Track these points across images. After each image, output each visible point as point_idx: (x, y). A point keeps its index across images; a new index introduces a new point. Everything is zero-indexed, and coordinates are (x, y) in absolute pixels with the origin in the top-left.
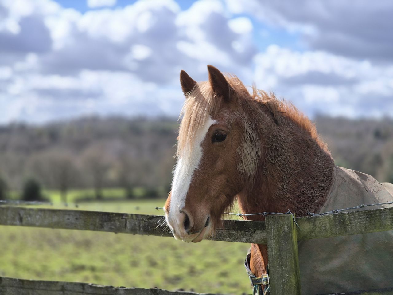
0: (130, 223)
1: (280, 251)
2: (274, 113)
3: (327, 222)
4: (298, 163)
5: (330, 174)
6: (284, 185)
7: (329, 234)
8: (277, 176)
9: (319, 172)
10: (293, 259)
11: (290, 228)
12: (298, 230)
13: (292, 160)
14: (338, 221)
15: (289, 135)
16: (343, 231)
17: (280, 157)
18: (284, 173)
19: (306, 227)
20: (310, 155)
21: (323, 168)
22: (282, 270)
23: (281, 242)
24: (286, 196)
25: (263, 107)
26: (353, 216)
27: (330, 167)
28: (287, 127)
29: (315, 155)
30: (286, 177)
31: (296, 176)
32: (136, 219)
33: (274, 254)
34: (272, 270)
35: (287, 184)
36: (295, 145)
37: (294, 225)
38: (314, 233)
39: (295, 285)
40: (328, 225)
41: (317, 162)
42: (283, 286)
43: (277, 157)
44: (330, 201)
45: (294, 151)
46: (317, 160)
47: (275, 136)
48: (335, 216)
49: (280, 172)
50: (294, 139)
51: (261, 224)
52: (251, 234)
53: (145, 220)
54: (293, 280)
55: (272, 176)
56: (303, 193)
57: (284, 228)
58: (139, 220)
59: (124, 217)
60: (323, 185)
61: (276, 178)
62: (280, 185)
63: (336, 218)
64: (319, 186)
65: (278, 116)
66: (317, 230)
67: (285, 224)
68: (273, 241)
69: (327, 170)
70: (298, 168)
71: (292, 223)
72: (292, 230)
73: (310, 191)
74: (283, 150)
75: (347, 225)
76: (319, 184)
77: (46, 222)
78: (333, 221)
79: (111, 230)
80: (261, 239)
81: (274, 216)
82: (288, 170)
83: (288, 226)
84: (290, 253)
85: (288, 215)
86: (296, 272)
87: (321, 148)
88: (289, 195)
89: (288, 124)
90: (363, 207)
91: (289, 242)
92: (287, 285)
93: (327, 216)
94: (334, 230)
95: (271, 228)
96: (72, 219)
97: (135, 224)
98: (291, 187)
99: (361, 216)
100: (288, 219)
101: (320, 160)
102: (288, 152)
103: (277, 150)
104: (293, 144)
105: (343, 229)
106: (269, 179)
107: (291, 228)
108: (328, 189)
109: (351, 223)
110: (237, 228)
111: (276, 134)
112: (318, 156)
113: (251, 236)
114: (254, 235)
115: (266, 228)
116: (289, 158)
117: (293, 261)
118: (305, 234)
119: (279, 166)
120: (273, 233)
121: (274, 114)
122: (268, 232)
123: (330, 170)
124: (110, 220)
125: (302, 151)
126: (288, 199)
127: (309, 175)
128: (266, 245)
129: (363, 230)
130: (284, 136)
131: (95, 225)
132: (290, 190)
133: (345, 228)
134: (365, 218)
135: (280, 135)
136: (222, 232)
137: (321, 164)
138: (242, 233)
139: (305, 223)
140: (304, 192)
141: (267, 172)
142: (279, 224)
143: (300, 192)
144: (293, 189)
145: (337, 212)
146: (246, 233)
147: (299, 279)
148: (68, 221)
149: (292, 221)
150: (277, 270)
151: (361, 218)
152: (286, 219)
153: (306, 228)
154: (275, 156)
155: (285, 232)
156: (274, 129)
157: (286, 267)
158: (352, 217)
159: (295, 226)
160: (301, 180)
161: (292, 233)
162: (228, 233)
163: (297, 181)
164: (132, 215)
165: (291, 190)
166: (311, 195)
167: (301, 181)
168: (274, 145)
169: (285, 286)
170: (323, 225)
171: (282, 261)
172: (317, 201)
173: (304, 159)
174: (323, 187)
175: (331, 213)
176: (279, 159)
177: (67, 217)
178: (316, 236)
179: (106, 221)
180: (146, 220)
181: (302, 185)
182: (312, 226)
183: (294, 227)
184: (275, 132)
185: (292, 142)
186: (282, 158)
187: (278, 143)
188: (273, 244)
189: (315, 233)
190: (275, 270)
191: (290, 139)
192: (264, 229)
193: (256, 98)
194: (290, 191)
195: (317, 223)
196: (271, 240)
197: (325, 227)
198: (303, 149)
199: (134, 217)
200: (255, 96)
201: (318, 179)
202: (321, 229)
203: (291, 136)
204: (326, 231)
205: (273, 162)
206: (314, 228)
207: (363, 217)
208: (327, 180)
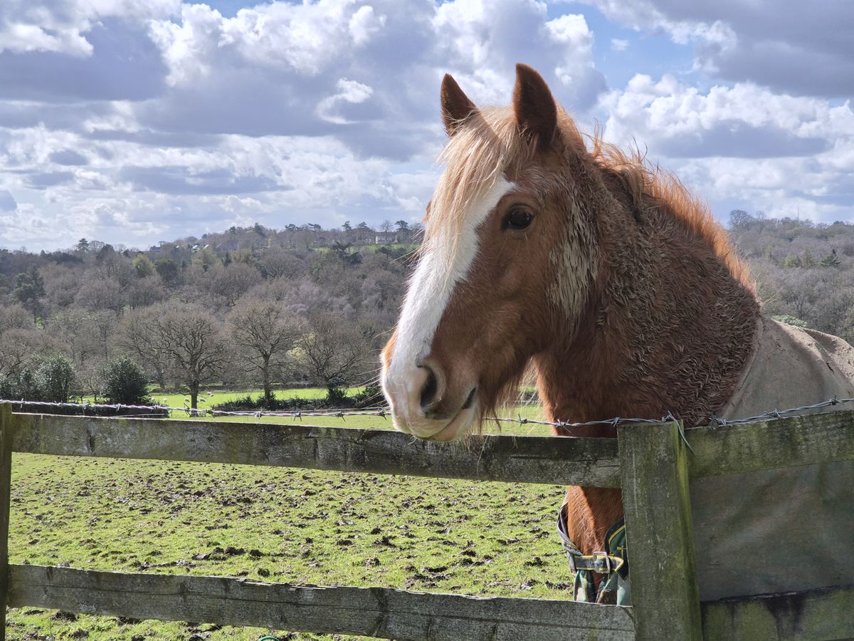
0: (325, 447)
1: (650, 501)
2: (635, 196)
3: (754, 437)
4: (674, 308)
5: (747, 336)
6: (639, 355)
7: (758, 464)
8: (626, 333)
9: (722, 330)
10: (679, 519)
11: (671, 451)
12: (691, 456)
13: (660, 302)
14: (777, 434)
15: (661, 247)
16: (789, 457)
17: (636, 292)
18: (640, 329)
19: (708, 449)
20: (704, 294)
21: (732, 322)
22: (656, 542)
23: (653, 481)
24: (643, 379)
25: (612, 181)
26: (810, 425)
27: (748, 320)
28: (659, 227)
29: (717, 294)
30: (646, 338)
31: (667, 336)
32: (338, 439)
33: (638, 509)
34: (633, 542)
35: (647, 352)
36: (671, 269)
37: (680, 445)
38: (724, 462)
39: (683, 576)
40: (755, 444)
41: (720, 308)
42: (659, 577)
43: (629, 290)
44: (746, 392)
45: (667, 283)
46: (718, 304)
47: (628, 246)
48: (770, 423)
49: (633, 325)
50: (672, 256)
51: (609, 444)
52: (588, 465)
53: (356, 439)
54: (680, 565)
55: (616, 331)
56: (683, 376)
57: (658, 452)
58: (344, 440)
59: (310, 434)
60: (728, 360)
61: (624, 338)
62: (630, 355)
63: (774, 428)
64: (719, 363)
65: (642, 204)
66: (733, 454)
67: (662, 442)
68: (635, 480)
69: (742, 326)
70: (672, 320)
71: (677, 443)
72: (676, 456)
73: (700, 371)
74: (643, 279)
75: (799, 443)
76: (720, 357)
77: (145, 447)
78: (767, 436)
79: (283, 462)
80: (610, 477)
81: (637, 425)
82: (650, 322)
83: (667, 446)
84: (672, 506)
85: (668, 423)
86: (687, 548)
87: (735, 277)
88: (651, 378)
89: (663, 222)
90: (834, 403)
91: (670, 481)
92: (667, 576)
93: (754, 426)
94: (769, 455)
95: (631, 453)
96: (201, 441)
97: (336, 450)
98: (655, 362)
99: (829, 424)
100: (668, 432)
101: (726, 306)
102: (652, 283)
103: (631, 278)
104: (668, 266)
105: (790, 452)
106: (608, 338)
107: (675, 452)
108: (740, 367)
109: (806, 440)
110: (556, 453)
111: (630, 242)
112: (723, 296)
113: (587, 471)
114: (593, 468)
115: (619, 454)
116: (653, 298)
117: (680, 523)
118: (706, 464)
119: (632, 312)
120: (635, 462)
121: (635, 199)
122: (625, 460)
123: (748, 326)
124: (281, 442)
125: (687, 285)
126: (649, 387)
127: (698, 336)
128: (620, 490)
129: (834, 455)
130: (651, 247)
131: (249, 453)
132: (653, 366)
133: (794, 450)
134: (838, 428)
135: (639, 245)
136: (524, 464)
137: (727, 313)
138: (567, 464)
139: (705, 441)
140: (685, 372)
141: (606, 321)
142: (648, 443)
143: (678, 372)
144: (661, 364)
145: (776, 416)
146: (576, 465)
147: (692, 562)
148: (193, 444)
149: (677, 435)
150: (645, 543)
151: (828, 427)
152: (662, 432)
153: (708, 451)
154: (625, 289)
155: (661, 461)
156: (628, 231)
157: (664, 536)
158: (811, 427)
159: (683, 447)
160: (679, 346)
161: (675, 462)
162: (537, 464)
163: (669, 347)
164: (328, 429)
165: (656, 367)
166: (700, 382)
167: (679, 348)
168: (625, 264)
169: (663, 577)
170: (746, 445)
171: (654, 523)
172: (713, 395)
173: (690, 302)
174: (729, 364)
175: (762, 418)
176: (633, 297)
177: (190, 436)
178: (730, 469)
179: (272, 444)
180: (358, 440)
181: (681, 357)
182: (720, 448)
183: (680, 448)
184: (629, 238)
185: (665, 261)
186: (638, 295)
187: (633, 261)
188: (635, 486)
189: (727, 462)
190: (640, 544)
191: (663, 255)
192: (615, 456)
193: (599, 159)
194: (652, 369)
195: (732, 439)
196: (630, 478)
197: (749, 448)
198: (690, 278)
199: (334, 435)
200: (597, 155)
201: (719, 346)
202: (740, 453)
203: (666, 249)
204: (752, 456)
205: (621, 302)
206: (726, 451)
207: (833, 425)
208: (739, 349)
